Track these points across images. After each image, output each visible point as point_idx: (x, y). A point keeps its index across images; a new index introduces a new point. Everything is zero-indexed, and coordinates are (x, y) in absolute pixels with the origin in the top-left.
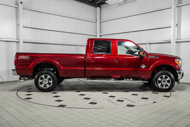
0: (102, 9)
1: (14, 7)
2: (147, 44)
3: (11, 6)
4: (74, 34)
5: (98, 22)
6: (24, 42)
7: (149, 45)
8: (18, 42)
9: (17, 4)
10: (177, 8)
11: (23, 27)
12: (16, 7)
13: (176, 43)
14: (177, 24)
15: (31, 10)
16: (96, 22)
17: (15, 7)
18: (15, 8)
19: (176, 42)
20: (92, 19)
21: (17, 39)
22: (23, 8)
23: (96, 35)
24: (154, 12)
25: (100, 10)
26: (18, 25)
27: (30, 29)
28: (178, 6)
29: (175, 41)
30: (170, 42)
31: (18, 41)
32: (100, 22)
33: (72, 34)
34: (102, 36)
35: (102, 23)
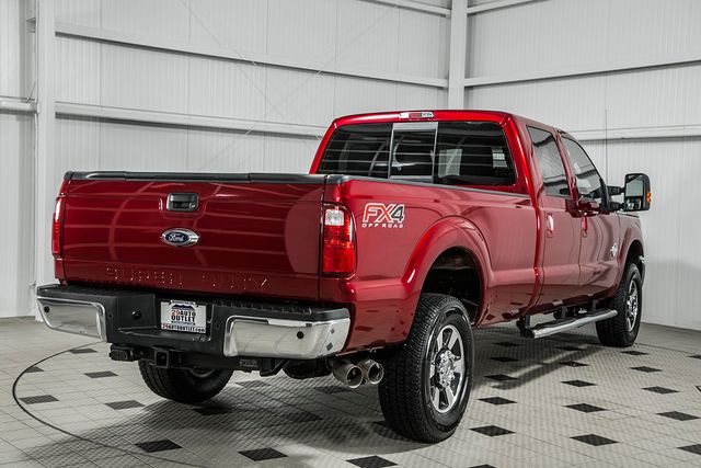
4: (324, 77)
5: (460, 9)
6: (59, 116)
8: (25, 117)
11: (57, 34)
16: (446, 12)
21: (24, 100)
23: (441, 83)
26: (30, 24)
27: (92, 44)
31: (27, 107)
32: (469, 15)
33: (315, 76)
34: (475, 91)
35: (478, 17)
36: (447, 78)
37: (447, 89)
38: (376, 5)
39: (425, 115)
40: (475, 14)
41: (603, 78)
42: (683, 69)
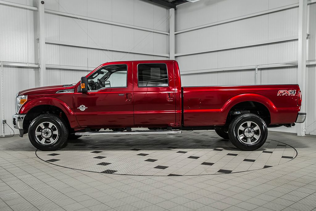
0: (178, 11)
1: (30, 10)
2: (257, 69)
3: (26, 9)
4: (131, 54)
5: (172, 33)
6: (47, 69)
7: (259, 71)
8: (37, 69)
9: (35, 5)
10: (309, 6)
11: (46, 43)
12: (34, 11)
13: (307, 68)
14: (308, 35)
15: (59, 15)
16: (168, 33)
17: (32, 10)
18: (32, 12)
19: (307, 66)
20: (162, 28)
21: (36, 64)
22: (45, 12)
24: (268, 15)
25: (176, 13)
26: (37, 40)
27: (57, 46)
28: (311, 4)
29: (305, 64)
30: (296, 66)
31: (37, 66)
32: (176, 34)
33: (128, 54)
36: (169, 54)
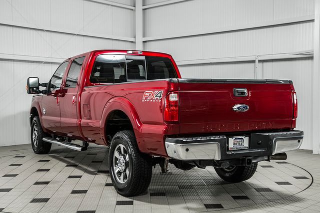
2: (257, 61)
4: (79, 37)
5: (139, 7)
7: (261, 64)
16: (133, 8)
23: (133, 40)
30: (311, 58)
32: (144, 10)
33: (75, 36)
34: (147, 43)
35: (147, 10)
36: (135, 37)
37: (135, 42)
38: (91, 3)
39: (139, 53)
40: (146, 9)
41: (202, 37)
42: (234, 33)
